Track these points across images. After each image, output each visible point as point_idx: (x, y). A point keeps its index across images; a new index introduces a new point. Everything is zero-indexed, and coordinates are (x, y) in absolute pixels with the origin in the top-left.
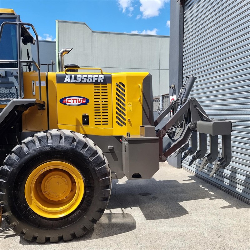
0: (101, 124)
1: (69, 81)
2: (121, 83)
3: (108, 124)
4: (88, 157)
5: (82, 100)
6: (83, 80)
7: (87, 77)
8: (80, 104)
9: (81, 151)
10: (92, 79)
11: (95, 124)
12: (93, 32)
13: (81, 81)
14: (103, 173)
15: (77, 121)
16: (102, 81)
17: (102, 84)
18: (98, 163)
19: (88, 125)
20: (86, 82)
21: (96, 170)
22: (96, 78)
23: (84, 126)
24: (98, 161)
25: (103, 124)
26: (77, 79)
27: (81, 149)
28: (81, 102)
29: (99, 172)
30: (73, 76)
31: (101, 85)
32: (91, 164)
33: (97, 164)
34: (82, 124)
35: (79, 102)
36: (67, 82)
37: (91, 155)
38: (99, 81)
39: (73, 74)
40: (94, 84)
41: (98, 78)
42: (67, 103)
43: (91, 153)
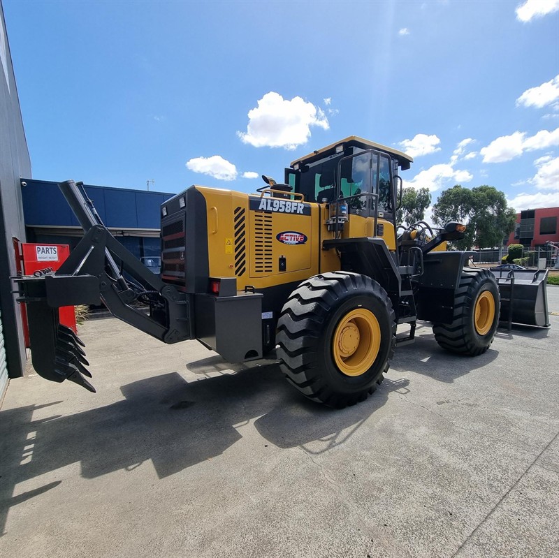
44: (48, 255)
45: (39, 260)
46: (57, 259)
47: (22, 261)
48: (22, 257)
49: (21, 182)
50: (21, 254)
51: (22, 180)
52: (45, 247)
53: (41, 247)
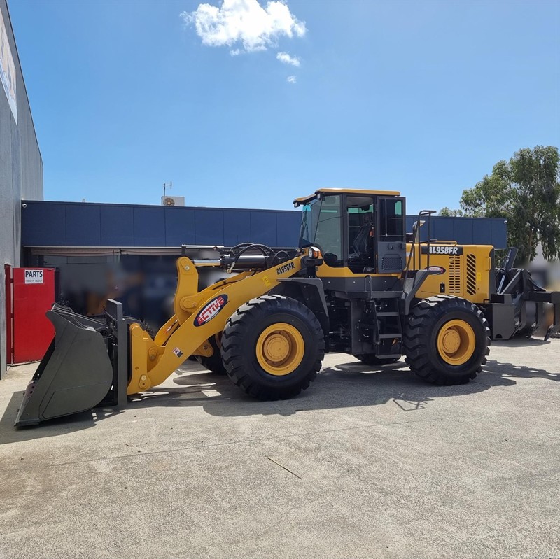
1: (431, 253)
3: (459, 292)
7: (445, 249)
10: (449, 250)
11: (450, 292)
13: (440, 252)
19: (445, 293)
25: (456, 292)
26: (437, 250)
30: (434, 247)
34: (439, 292)
38: (453, 253)
41: (453, 249)
44: (34, 278)
45: (26, 283)
46: (42, 282)
47: (12, 284)
48: (12, 281)
49: (22, 203)
50: (12, 278)
51: (23, 202)
52: (32, 271)
53: (29, 271)
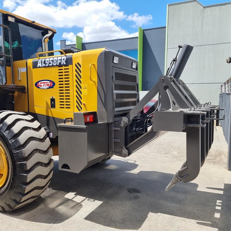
0: (65, 108)
1: (41, 66)
2: (78, 63)
3: (70, 108)
4: (9, 139)
5: (50, 83)
6: (50, 63)
7: (53, 60)
8: (48, 87)
9: (4, 133)
10: (57, 61)
11: (60, 108)
12: (204, 7)
13: (49, 65)
14: (20, 157)
15: (47, 103)
16: (65, 63)
17: (64, 66)
18: (17, 146)
19: (55, 108)
20: (53, 66)
21: (13, 153)
22: (60, 60)
23: (52, 109)
24: (16, 144)
25: (66, 108)
26: (46, 63)
27: (4, 130)
28: (49, 86)
29: (16, 155)
30: (43, 60)
31: (63, 68)
32: (10, 146)
33: (15, 147)
34: (50, 107)
35: (48, 86)
36: (39, 67)
37: (11, 137)
38: (62, 64)
39: (43, 59)
40: (59, 67)
41: (61, 60)
42: (40, 87)
43: (11, 136)
